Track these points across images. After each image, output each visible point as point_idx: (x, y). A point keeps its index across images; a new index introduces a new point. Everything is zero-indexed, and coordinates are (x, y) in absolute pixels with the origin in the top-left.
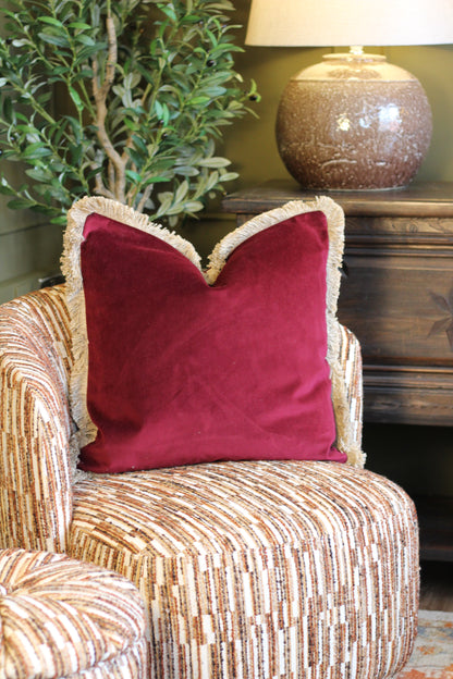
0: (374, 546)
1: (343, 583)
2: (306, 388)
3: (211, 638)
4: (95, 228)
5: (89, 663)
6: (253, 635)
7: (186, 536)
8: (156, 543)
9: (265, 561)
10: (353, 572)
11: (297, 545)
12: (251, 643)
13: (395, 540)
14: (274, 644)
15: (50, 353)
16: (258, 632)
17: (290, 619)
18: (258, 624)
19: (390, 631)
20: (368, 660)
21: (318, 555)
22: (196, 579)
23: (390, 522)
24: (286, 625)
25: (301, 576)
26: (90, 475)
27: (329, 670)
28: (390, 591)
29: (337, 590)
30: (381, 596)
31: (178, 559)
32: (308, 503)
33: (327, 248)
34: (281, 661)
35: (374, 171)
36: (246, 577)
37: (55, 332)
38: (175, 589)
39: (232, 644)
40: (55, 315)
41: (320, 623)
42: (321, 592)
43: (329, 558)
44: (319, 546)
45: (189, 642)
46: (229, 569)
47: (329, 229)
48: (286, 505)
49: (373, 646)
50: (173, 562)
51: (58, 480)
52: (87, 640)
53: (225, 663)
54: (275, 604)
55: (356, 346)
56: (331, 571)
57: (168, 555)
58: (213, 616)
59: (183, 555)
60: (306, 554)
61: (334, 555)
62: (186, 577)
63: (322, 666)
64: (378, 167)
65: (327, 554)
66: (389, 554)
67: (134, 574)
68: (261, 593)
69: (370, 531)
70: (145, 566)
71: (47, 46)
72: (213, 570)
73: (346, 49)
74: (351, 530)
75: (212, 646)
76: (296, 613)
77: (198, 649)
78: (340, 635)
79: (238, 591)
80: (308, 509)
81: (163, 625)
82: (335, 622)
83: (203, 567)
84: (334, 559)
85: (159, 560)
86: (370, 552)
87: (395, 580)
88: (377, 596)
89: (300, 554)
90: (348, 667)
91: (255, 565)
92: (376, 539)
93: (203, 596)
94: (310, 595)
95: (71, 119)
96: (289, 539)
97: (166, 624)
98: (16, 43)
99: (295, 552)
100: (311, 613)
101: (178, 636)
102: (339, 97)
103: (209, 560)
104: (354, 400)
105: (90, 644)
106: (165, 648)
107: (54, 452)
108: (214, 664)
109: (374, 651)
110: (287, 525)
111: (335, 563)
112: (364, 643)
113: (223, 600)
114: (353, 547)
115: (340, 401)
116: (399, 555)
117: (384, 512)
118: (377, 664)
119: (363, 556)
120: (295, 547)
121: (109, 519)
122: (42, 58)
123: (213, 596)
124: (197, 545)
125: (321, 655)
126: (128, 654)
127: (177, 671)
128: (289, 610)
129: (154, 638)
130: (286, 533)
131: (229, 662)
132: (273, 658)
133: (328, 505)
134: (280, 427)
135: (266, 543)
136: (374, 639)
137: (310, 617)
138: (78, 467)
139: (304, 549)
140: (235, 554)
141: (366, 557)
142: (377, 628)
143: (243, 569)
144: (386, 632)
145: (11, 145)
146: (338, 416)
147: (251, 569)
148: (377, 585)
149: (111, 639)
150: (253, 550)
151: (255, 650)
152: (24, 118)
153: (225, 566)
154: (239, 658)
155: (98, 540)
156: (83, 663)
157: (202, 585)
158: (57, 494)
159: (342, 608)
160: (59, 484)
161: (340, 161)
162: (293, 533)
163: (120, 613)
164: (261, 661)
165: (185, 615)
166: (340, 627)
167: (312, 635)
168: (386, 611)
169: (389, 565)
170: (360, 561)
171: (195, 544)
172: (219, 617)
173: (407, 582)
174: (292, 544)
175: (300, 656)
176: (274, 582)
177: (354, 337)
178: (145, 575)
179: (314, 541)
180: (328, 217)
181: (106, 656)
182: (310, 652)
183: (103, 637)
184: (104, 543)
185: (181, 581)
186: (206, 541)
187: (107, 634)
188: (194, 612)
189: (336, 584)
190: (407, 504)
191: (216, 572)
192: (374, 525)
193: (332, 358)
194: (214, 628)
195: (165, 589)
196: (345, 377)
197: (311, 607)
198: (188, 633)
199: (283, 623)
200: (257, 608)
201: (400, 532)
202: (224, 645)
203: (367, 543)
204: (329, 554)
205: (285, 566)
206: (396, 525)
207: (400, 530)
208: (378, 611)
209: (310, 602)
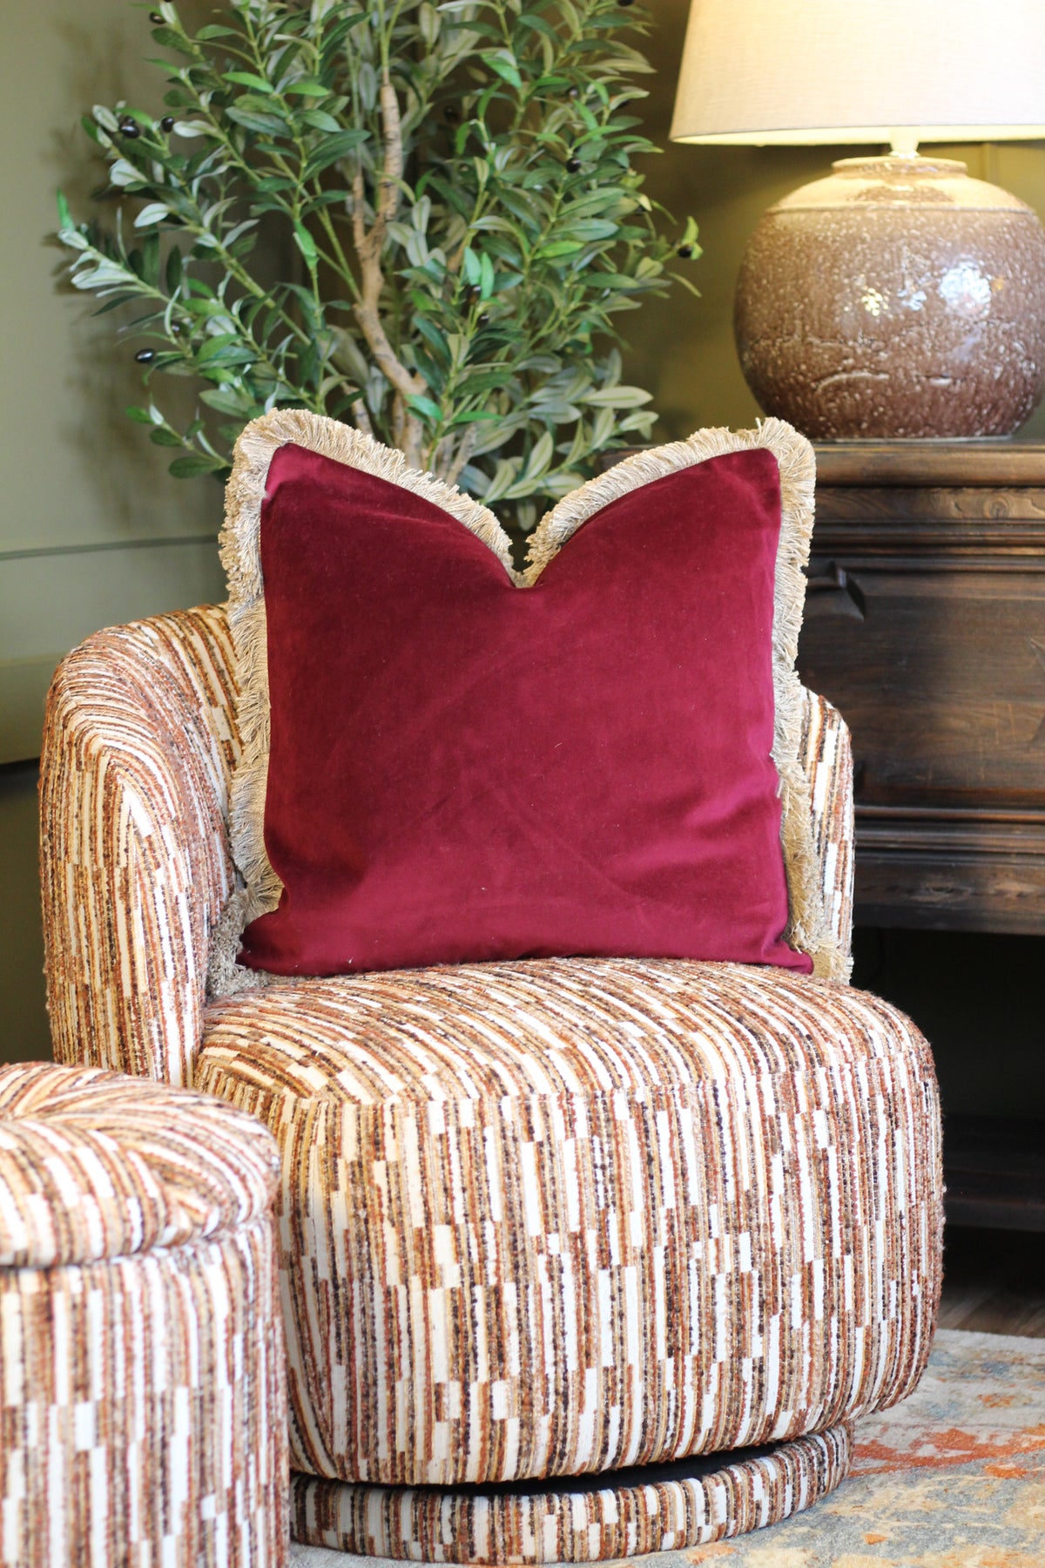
0: (819, 1117)
1: (746, 1185)
2: (719, 807)
3: (451, 1274)
4: (293, 475)
5: (128, 1241)
6: (543, 1277)
7: (409, 1064)
8: (347, 1078)
9: (571, 1121)
10: (769, 1164)
11: (642, 1095)
12: (539, 1291)
13: (873, 1111)
14: (588, 1299)
15: (191, 726)
16: (554, 1271)
17: (624, 1248)
18: (554, 1251)
19: (858, 1303)
20: (807, 1359)
21: (689, 1120)
22: (421, 1149)
23: (861, 1069)
24: (616, 1260)
25: (650, 1160)
26: (264, 978)
27: (714, 1369)
28: (859, 1217)
29: (731, 1196)
30: (836, 1225)
31: (387, 1107)
32: (683, 1020)
33: (776, 524)
34: (604, 1338)
35: (927, 397)
36: (527, 1151)
37: (207, 688)
38: (378, 1168)
39: (497, 1291)
40: (212, 656)
41: (693, 1265)
42: (695, 1199)
43: (714, 1129)
44: (692, 1101)
45: (406, 1281)
46: (491, 1132)
47: (784, 485)
48: (633, 1021)
49: (818, 1330)
50: (377, 1112)
51: (168, 957)
52: (127, 1196)
53: (481, 1331)
54: (591, 1212)
55: (839, 733)
56: (718, 1158)
57: (367, 1100)
58: (456, 1229)
59: (394, 1099)
60: (662, 1116)
61: (725, 1124)
62: (402, 1145)
63: (698, 1359)
64: (935, 389)
65: (709, 1121)
66: (857, 1137)
67: (299, 1138)
68: (559, 1186)
69: (812, 1083)
70: (321, 1123)
71: (251, 137)
72: (459, 1132)
73: (881, 149)
74: (766, 1078)
75: (453, 1291)
76: (637, 1238)
77: (425, 1297)
78: (741, 1295)
79: (510, 1179)
80: (678, 1030)
81: (354, 1245)
82: (728, 1266)
83: (436, 1125)
84: (726, 1132)
85: (349, 1110)
86: (809, 1126)
87: (870, 1194)
88: (827, 1222)
89: (649, 1113)
90: (760, 1368)
91: (548, 1128)
92: (825, 1101)
93: (436, 1186)
94: (670, 1202)
95: (299, 290)
96: (627, 1083)
97: (360, 1242)
98: (183, 129)
99: (638, 1110)
100: (672, 1242)
101: (384, 1269)
102: (852, 240)
103: (450, 1111)
104: (833, 848)
105: (132, 1204)
106: (356, 1293)
107: (159, 898)
108: (457, 1330)
109: (820, 1342)
110: (626, 1055)
111: (727, 1139)
112: (797, 1321)
113: (477, 1198)
114: (770, 1110)
115: (798, 843)
116: (881, 1142)
117: (848, 1049)
118: (826, 1372)
119: (794, 1133)
120: (639, 1098)
121: (269, 1038)
122: (240, 163)
123: (457, 1186)
124: (429, 1082)
125: (695, 1333)
126: (225, 1244)
127: (381, 1343)
128: (623, 1230)
130: (621, 1069)
131: (489, 1328)
132: (587, 1329)
133: (724, 1027)
134: (656, 885)
135: (574, 1084)
136: (819, 1313)
137: (671, 1250)
138: (240, 960)
139: (657, 1103)
140: (506, 1102)
141: (801, 1136)
142: (827, 1293)
143: (521, 1133)
144: (849, 1306)
145: (174, 341)
146: (794, 876)
147: (539, 1136)
148: (826, 1199)
149: (182, 1204)
150: (544, 1097)
151: (547, 1307)
152: (204, 289)
153: (483, 1125)
154: (511, 1321)
155: (239, 1077)
156: (116, 1238)
157: (434, 1163)
158: (166, 987)
159: (744, 1238)
160: (170, 965)
161: (856, 375)
162: (636, 1071)
163: (209, 1157)
164: (559, 1332)
165: (398, 1223)
166: (740, 1280)
167: (673, 1291)
168: (848, 1259)
169: (856, 1159)
170: (787, 1142)
171: (424, 1079)
172: (468, 1230)
173: (902, 1205)
174: (632, 1091)
175: (649, 1332)
176: (589, 1166)
177: (837, 716)
178: (321, 1140)
179: (682, 1088)
180: (781, 461)
181: (169, 1234)
182: (670, 1324)
183: (164, 1197)
184: (250, 1082)
185: (391, 1154)
186: (447, 1074)
187: (175, 1194)
188: (416, 1219)
189: (731, 1186)
190: (907, 1042)
191: (464, 1136)
192: (821, 1072)
193: (785, 757)
194: (459, 1254)
195: (359, 1170)
196: (812, 796)
197: (671, 1227)
198: (405, 1263)
199: (610, 1256)
200: (550, 1218)
201: (886, 1096)
202: (479, 1291)
203: (804, 1107)
204: (714, 1119)
205: (614, 1136)
206: (876, 1079)
207: (884, 1090)
208: (828, 1256)
209: (670, 1216)
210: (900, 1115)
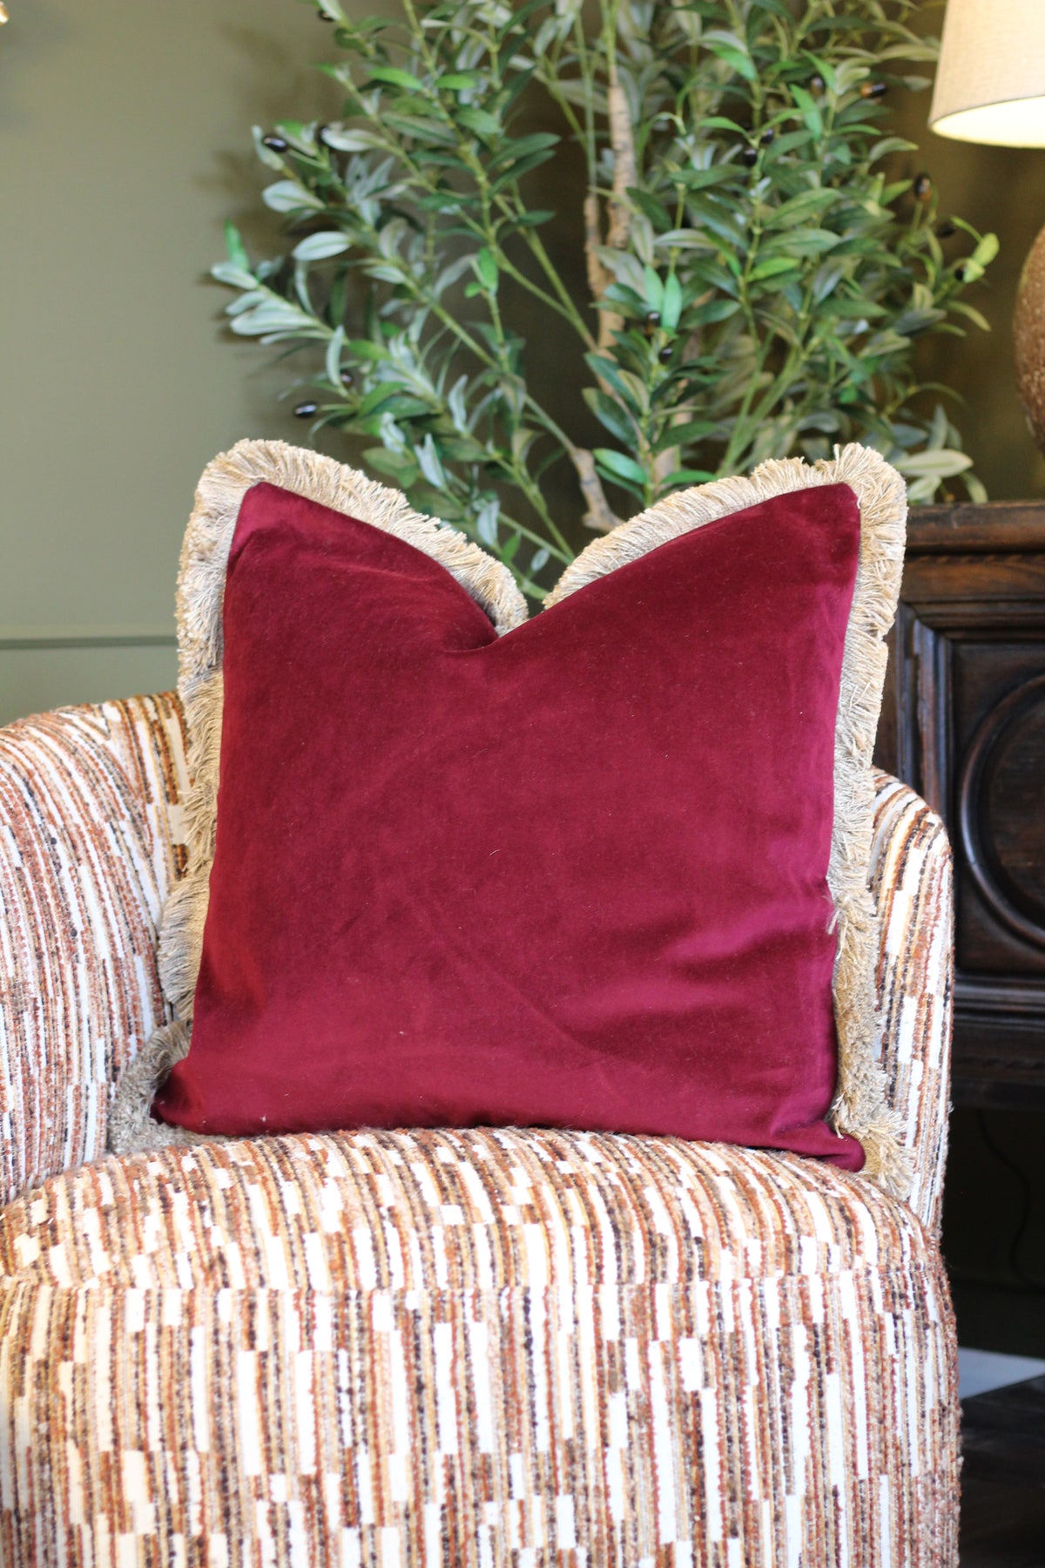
0: (690, 1349)
1: (567, 1431)
3: (143, 1516)
4: (267, 521)
6: (264, 1530)
8: (58, 1253)
9: (309, 1328)
10: (603, 1406)
11: (417, 1300)
12: (257, 1547)
13: (785, 1345)
16: (278, 1523)
17: (380, 1501)
18: (279, 1496)
21: (483, 1339)
22: (113, 1349)
23: (770, 1288)
24: (368, 1517)
25: (420, 1388)
28: (755, 1487)
29: (543, 1444)
30: (713, 1496)
31: (81, 1293)
32: (532, 1208)
36: (246, 1364)
38: (65, 1370)
39: (201, 1543)
41: (484, 1533)
42: (489, 1442)
43: (521, 1354)
44: (490, 1314)
45: (90, 1519)
46: (201, 1334)
47: (866, 530)
50: (71, 1299)
54: (331, 1450)
56: (523, 1391)
57: (65, 1282)
58: (149, 1457)
59: (94, 1283)
60: (443, 1330)
61: (537, 1347)
62: (92, 1343)
65: (513, 1341)
66: (753, 1378)
68: (287, 1412)
69: (684, 1300)
70: (16, 1308)
72: (160, 1331)
74: (612, 1287)
75: (146, 1539)
76: (400, 1490)
77: (113, 1544)
79: (221, 1398)
81: (36, 1467)
82: (539, 1537)
83: (134, 1320)
84: (538, 1358)
85: (46, 1290)
86: (672, 1359)
87: (775, 1456)
88: (698, 1490)
89: (424, 1325)
91: (276, 1334)
92: (702, 1327)
93: (127, 1400)
94: (449, 1443)
96: (398, 1282)
97: (42, 1464)
98: (340, 141)
99: (408, 1321)
100: (452, 1499)
101: (66, 1502)
103: (153, 1303)
106: (39, 1530)
110: (414, 1246)
111: (539, 1368)
113: (177, 1418)
114: (611, 1332)
116: (799, 1388)
117: (755, 1260)
119: (646, 1367)
120: (411, 1303)
122: (424, 181)
123: (152, 1400)
124: (140, 1263)
128: (377, 1477)
129: (17, 1501)
130: (396, 1265)
134: (623, 1038)
137: (450, 1509)
138: (152, 1112)
139: (437, 1312)
140: (225, 1296)
141: (657, 1371)
143: (239, 1338)
147: (263, 1343)
148: (697, 1459)
150: (276, 1293)
153: (191, 1325)
157: (126, 1370)
162: (417, 1267)
165: (83, 1446)
166: (557, 1559)
168: (736, 1546)
169: (750, 1409)
170: (634, 1378)
172: (164, 1459)
173: (837, 1475)
174: (403, 1292)
176: (331, 1389)
178: (13, 1331)
179: (477, 1295)
180: (862, 498)
185: (80, 1354)
188: (102, 1440)
189: (542, 1430)
191: (166, 1338)
192: (699, 1287)
193: (846, 882)
194: (153, 1491)
195: (45, 1372)
196: (884, 935)
197: (451, 1481)
198: (90, 1495)
199: (358, 1512)
200: (274, 1453)
201: (812, 1328)
202: (179, 1541)
203: (665, 1332)
204: (520, 1339)
205: (370, 1351)
206: (794, 1304)
207: (806, 1318)
208: (700, 1537)
209: (448, 1464)
210: (837, 1353)
